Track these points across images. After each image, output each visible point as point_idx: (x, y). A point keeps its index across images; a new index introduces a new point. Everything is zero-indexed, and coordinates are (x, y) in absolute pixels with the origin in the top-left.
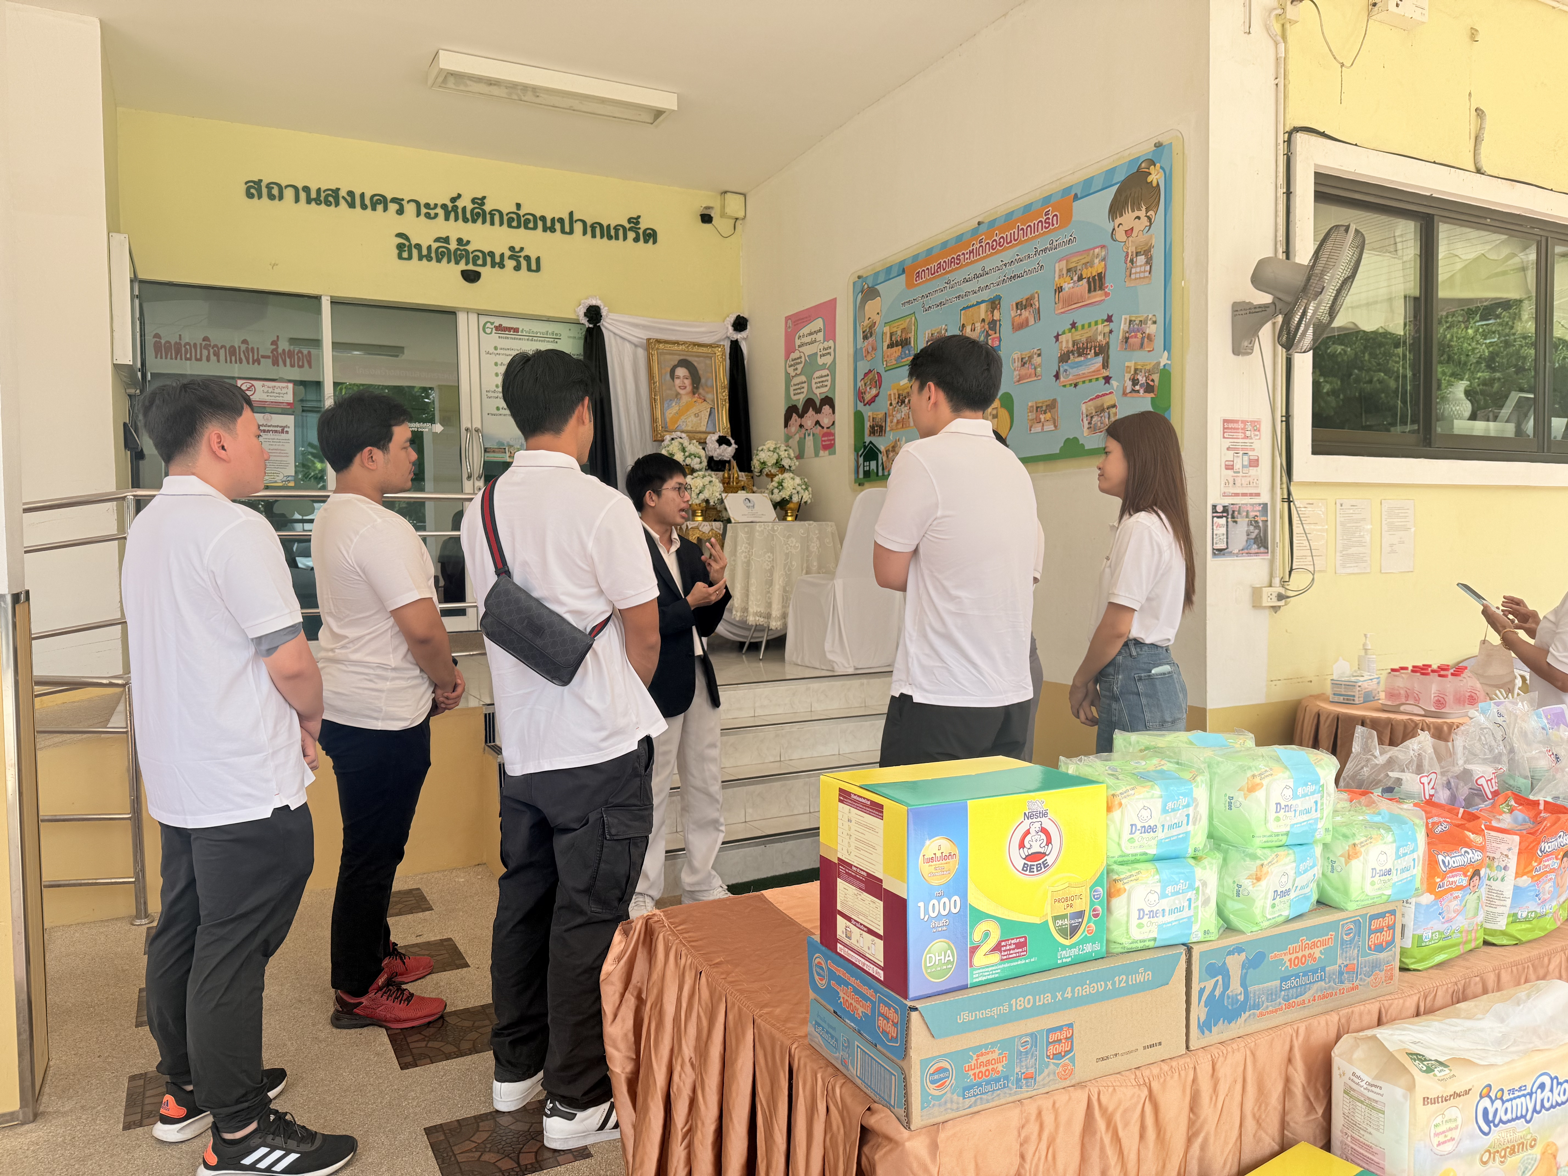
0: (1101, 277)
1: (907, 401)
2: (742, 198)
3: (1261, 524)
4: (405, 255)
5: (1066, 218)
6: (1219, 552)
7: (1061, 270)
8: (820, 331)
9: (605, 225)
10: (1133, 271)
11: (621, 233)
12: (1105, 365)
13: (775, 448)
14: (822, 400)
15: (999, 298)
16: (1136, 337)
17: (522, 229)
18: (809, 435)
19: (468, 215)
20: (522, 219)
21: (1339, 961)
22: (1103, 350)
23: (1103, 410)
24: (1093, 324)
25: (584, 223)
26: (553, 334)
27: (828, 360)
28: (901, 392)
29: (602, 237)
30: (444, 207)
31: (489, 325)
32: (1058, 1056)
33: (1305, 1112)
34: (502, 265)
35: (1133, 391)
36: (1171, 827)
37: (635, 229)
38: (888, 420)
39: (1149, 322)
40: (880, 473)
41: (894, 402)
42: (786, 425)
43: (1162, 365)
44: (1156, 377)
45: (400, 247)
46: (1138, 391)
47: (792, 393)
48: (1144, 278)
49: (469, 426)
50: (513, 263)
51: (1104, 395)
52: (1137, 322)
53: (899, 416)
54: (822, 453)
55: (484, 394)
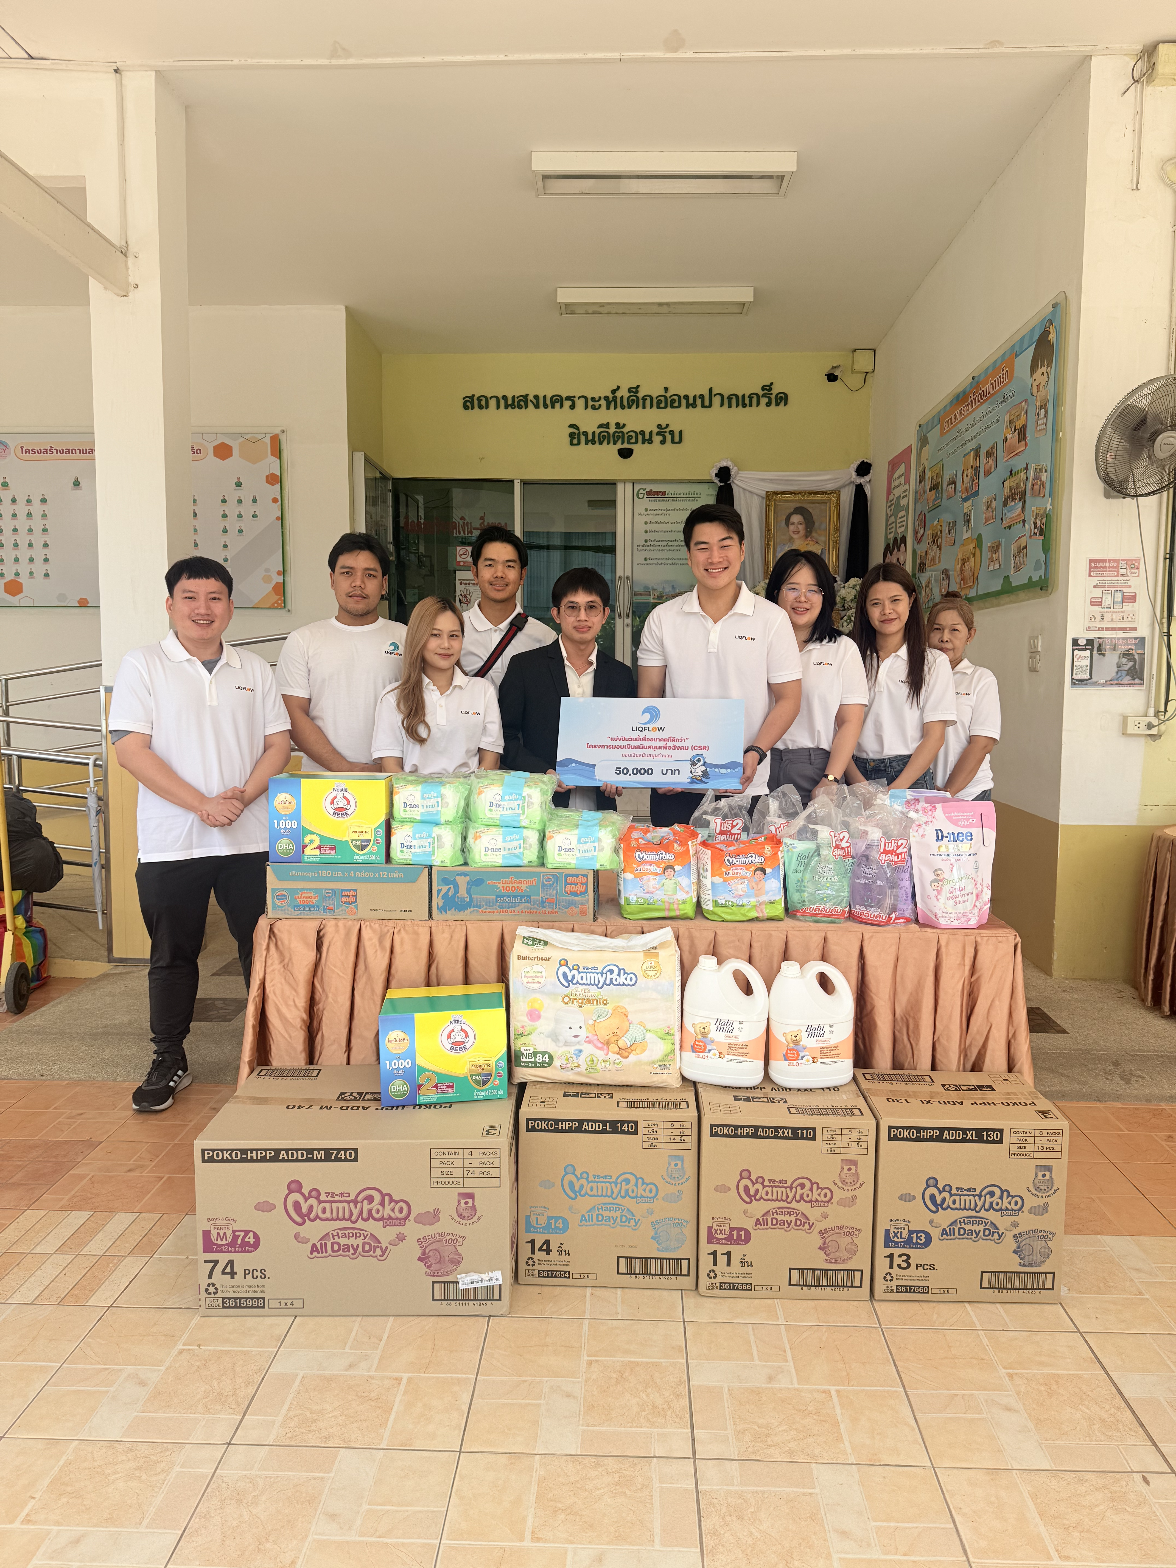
0: (1024, 428)
1: (936, 540)
2: (872, 353)
3: (1136, 657)
4: (575, 441)
5: (1012, 373)
6: (1079, 682)
7: (1007, 422)
8: (904, 473)
9: (740, 395)
10: (1039, 423)
11: (755, 400)
12: (1023, 509)
14: (900, 542)
15: (979, 447)
16: (1037, 484)
17: (669, 408)
19: (625, 403)
20: (669, 400)
21: (542, 895)
22: (1023, 495)
24: (1019, 471)
25: (722, 395)
26: (694, 494)
27: (905, 501)
28: (934, 532)
29: (737, 406)
30: (606, 398)
31: (641, 491)
32: (348, 903)
34: (650, 441)
36: (428, 807)
37: (767, 395)
38: (927, 558)
39: (1044, 471)
41: (930, 542)
42: (884, 563)
43: (1049, 509)
44: (1045, 521)
45: (572, 435)
46: (1037, 534)
48: (1043, 429)
49: (622, 575)
50: (660, 438)
51: (1022, 537)
52: (1038, 471)
53: (932, 554)
55: (635, 547)
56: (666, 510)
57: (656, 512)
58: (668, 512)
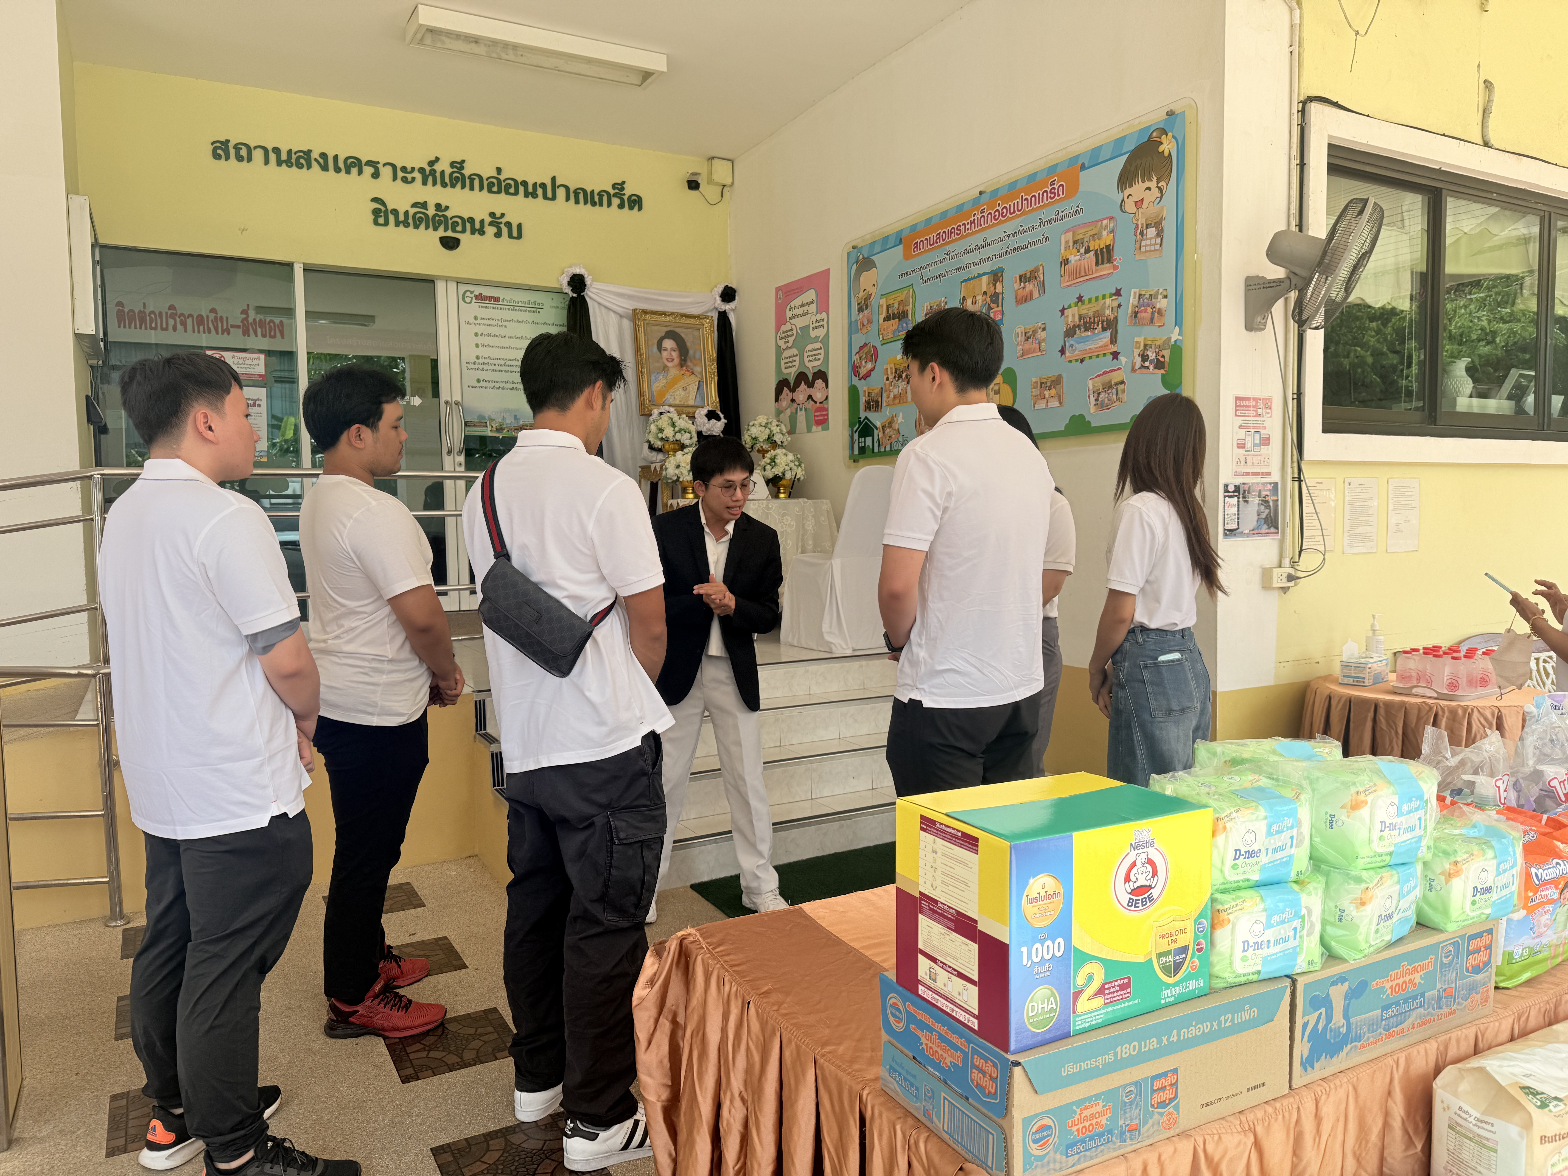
0: (1109, 249)
1: (904, 375)
2: (730, 163)
3: (1271, 504)
4: (382, 221)
5: (1073, 188)
6: (1230, 533)
7: (1067, 242)
8: (812, 302)
9: (589, 191)
10: (1143, 243)
11: (605, 199)
12: (1113, 340)
13: (767, 423)
14: (814, 374)
15: (1001, 270)
16: (1146, 311)
17: (503, 193)
18: (801, 410)
19: (447, 180)
20: (503, 184)
21: (1438, 986)
22: (1111, 325)
23: (1111, 387)
24: (1100, 297)
25: (567, 188)
26: (535, 304)
27: (821, 332)
28: (898, 366)
29: (586, 203)
30: (422, 170)
31: (468, 294)
32: (1163, 1104)
33: (1404, 1147)
34: (482, 232)
35: (1143, 367)
36: (1275, 851)
37: (618, 195)
38: (885, 395)
39: (1160, 297)
40: (876, 450)
41: (891, 377)
42: (777, 400)
43: (1173, 340)
44: (1166, 353)
45: (376, 212)
46: (1148, 368)
47: (783, 366)
48: (1155, 250)
49: (449, 399)
50: (494, 230)
51: (1112, 371)
52: (1147, 296)
53: (896, 391)
54: (814, 428)
55: (464, 365)
56: (501, 320)
57: (488, 322)
58: (505, 323)
